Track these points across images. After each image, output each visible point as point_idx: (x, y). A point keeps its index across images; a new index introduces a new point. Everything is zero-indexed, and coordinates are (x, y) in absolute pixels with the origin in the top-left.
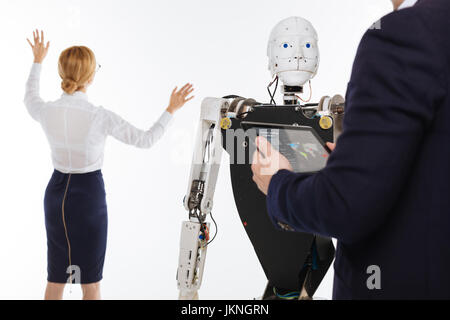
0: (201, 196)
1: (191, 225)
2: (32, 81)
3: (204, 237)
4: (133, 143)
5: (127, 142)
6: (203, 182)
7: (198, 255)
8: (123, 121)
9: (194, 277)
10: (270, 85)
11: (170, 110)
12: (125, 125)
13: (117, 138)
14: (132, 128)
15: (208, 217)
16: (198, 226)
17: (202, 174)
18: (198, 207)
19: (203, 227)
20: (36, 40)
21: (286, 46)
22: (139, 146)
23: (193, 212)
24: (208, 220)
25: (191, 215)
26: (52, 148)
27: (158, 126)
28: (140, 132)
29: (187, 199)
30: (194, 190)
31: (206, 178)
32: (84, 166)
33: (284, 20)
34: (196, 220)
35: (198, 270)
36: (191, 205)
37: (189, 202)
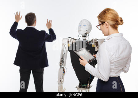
0: (63, 62)
1: (61, 69)
3: (64, 72)
10: (79, 35)
15: (65, 67)
17: (63, 57)
19: (64, 70)
25: (61, 67)
34: (62, 68)
36: (61, 64)
37: (60, 64)
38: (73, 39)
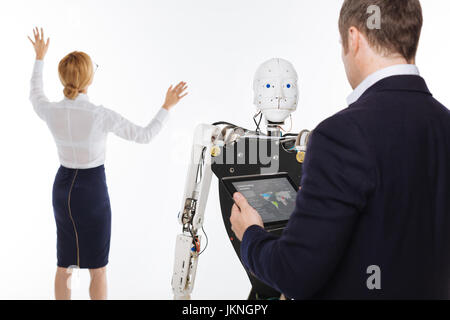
0: (193, 213)
1: (184, 238)
2: (36, 78)
3: (196, 249)
4: (132, 139)
5: (127, 139)
6: (195, 201)
7: (191, 263)
8: (122, 119)
9: (187, 282)
10: (256, 116)
11: (166, 106)
12: (125, 123)
13: (117, 135)
14: (131, 124)
15: (200, 230)
16: (191, 239)
17: (194, 193)
18: (191, 222)
19: (195, 240)
20: (37, 37)
21: (268, 86)
22: (138, 141)
23: (186, 226)
24: (200, 233)
25: (184, 228)
26: (58, 147)
27: (156, 122)
28: (139, 128)
29: (181, 215)
30: (187, 207)
31: (198, 197)
32: (88, 162)
33: (268, 62)
34: (189, 234)
35: (191, 276)
36: (185, 220)
37: (183, 217)
38: (232, 130)
